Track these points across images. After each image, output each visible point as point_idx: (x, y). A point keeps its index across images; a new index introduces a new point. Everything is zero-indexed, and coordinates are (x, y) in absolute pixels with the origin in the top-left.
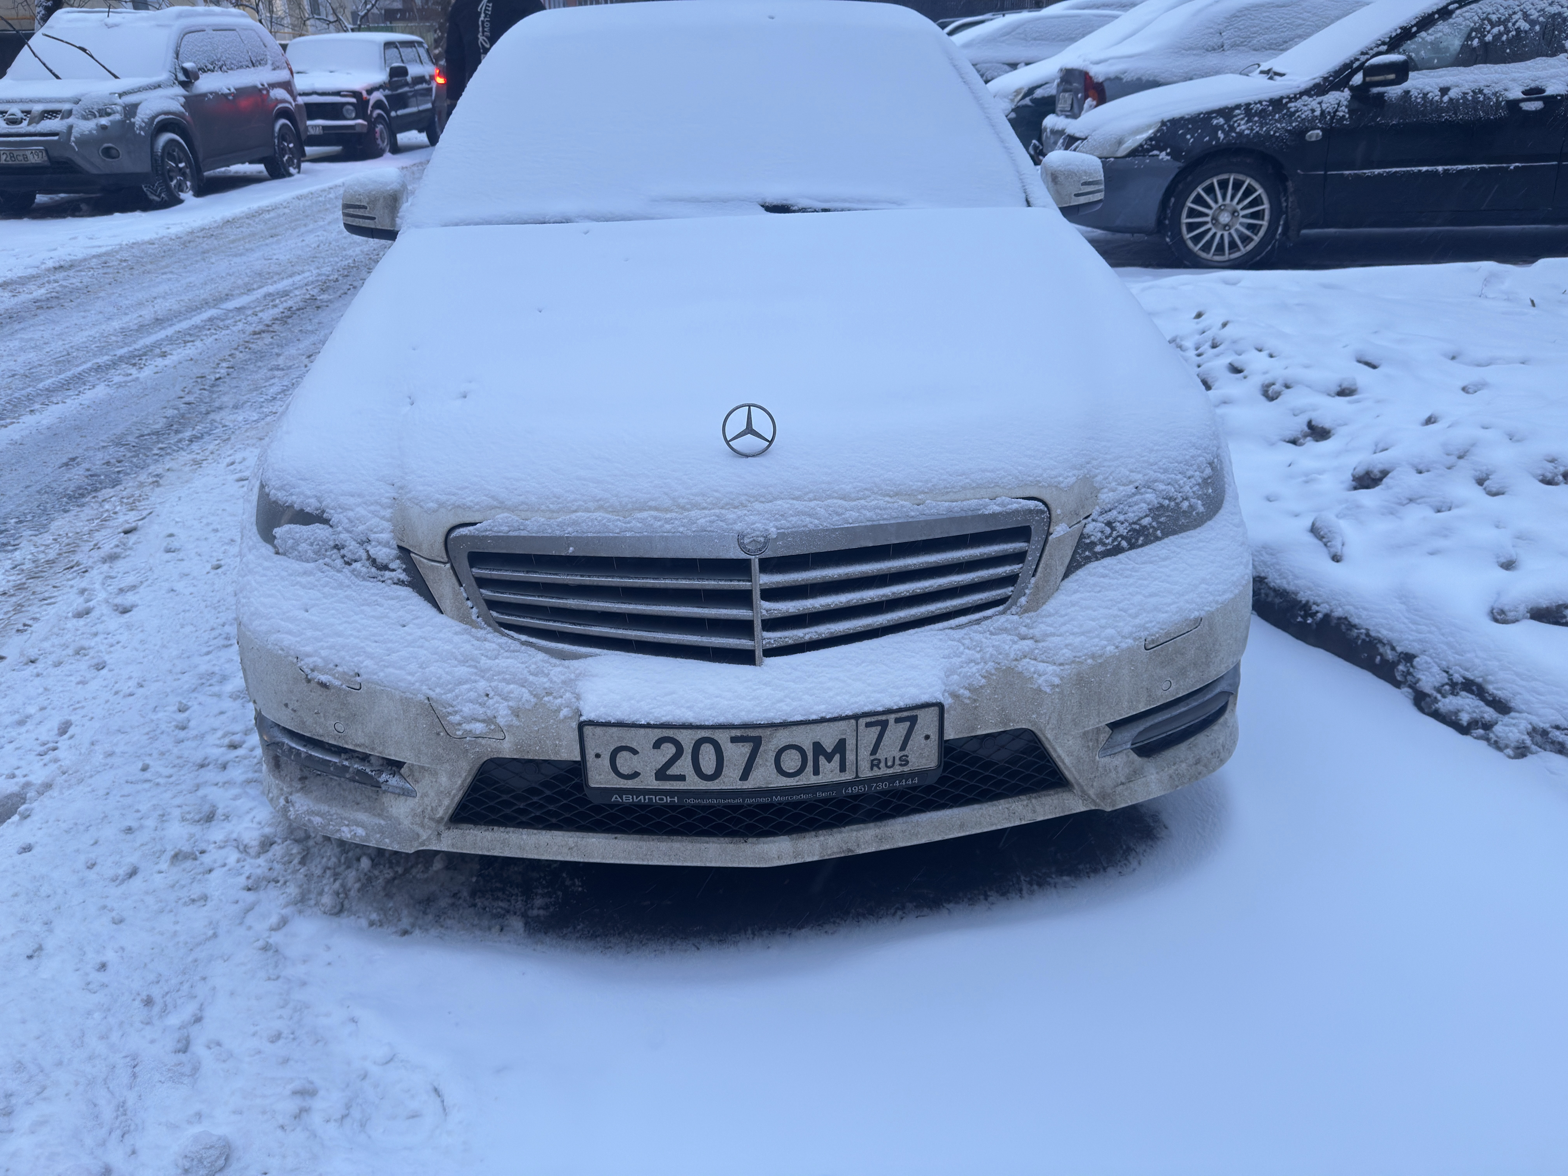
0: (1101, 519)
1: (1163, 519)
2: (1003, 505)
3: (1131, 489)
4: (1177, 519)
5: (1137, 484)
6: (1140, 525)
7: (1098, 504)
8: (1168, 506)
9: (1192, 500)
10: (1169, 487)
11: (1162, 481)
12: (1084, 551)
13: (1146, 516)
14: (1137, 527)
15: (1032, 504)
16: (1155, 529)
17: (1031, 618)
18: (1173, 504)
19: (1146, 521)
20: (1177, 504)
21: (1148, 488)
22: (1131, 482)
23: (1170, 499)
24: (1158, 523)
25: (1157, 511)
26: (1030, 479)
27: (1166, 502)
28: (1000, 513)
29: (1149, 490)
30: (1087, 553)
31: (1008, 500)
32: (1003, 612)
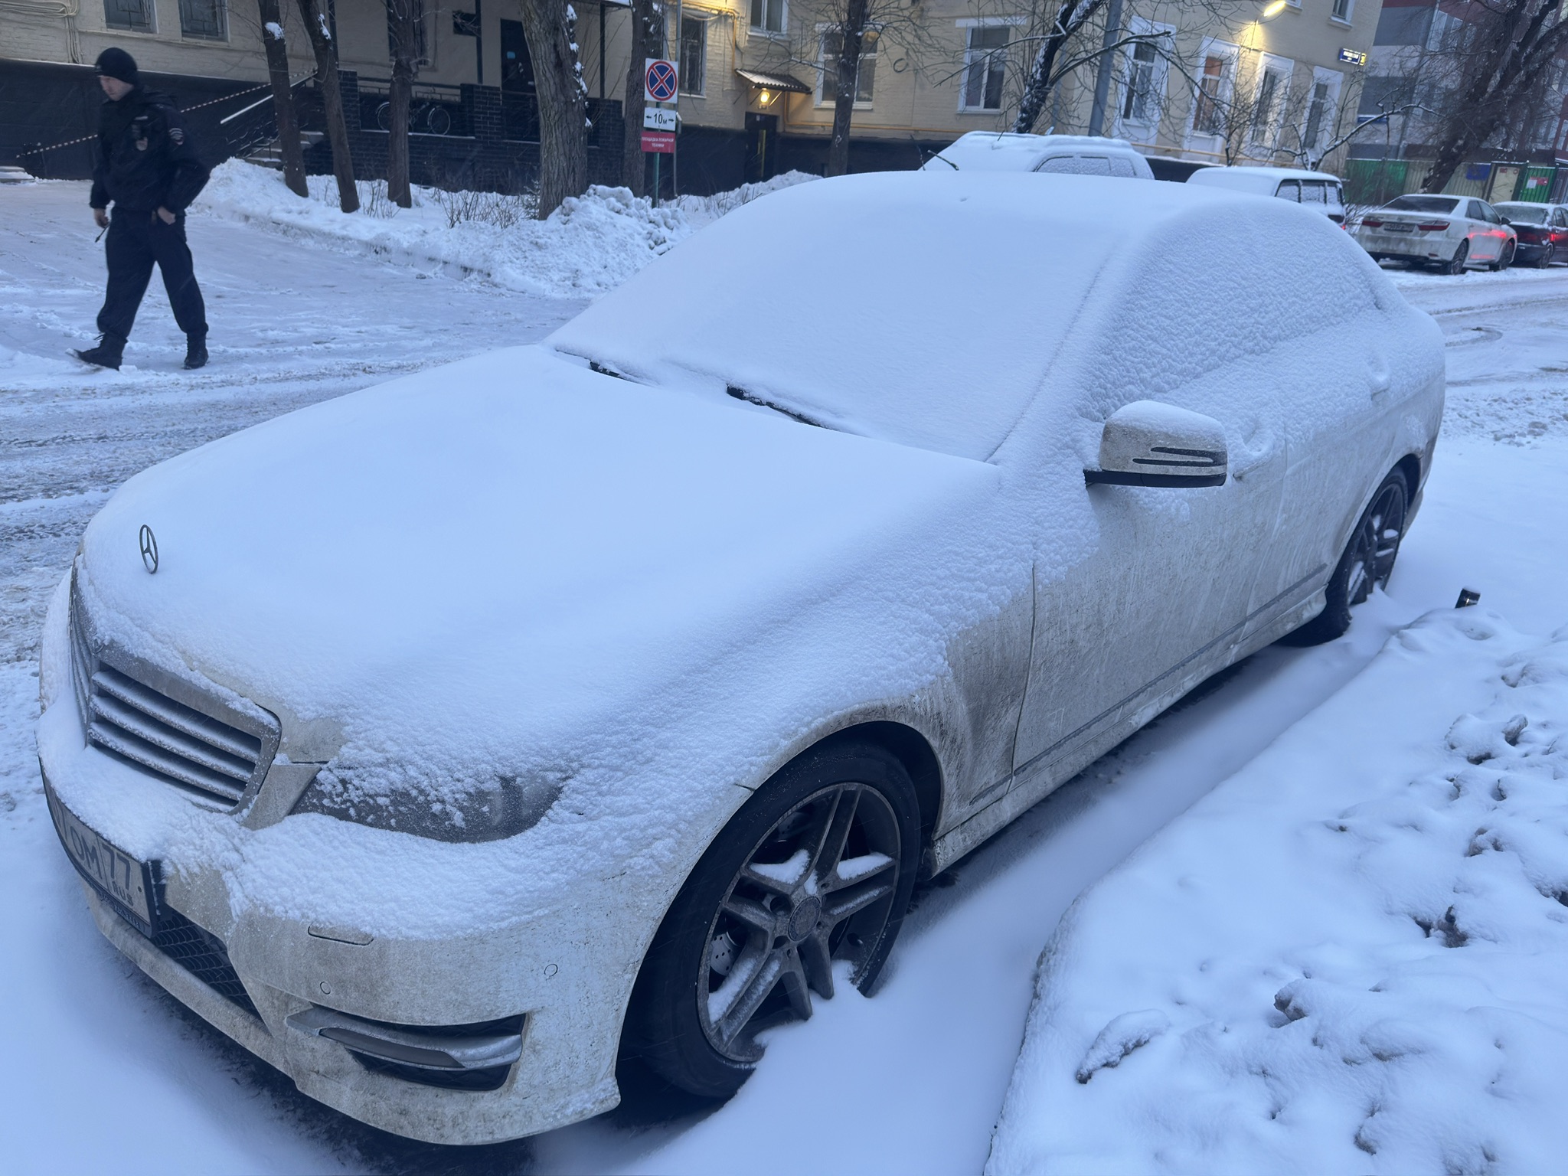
0: (335, 771)
1: (402, 809)
2: (244, 705)
3: (379, 757)
4: (421, 818)
5: (388, 756)
6: (376, 801)
7: (338, 755)
8: (416, 798)
9: (448, 806)
10: (423, 778)
11: (419, 768)
12: (313, 797)
13: (386, 796)
14: (371, 802)
15: (267, 719)
16: (391, 816)
17: (246, 834)
18: (421, 798)
19: (381, 801)
20: (428, 803)
21: (401, 766)
22: (384, 751)
23: (422, 792)
24: (396, 810)
25: (400, 797)
26: (278, 694)
27: (414, 793)
28: (239, 713)
29: (399, 770)
30: (315, 801)
31: (250, 704)
32: (231, 814)
